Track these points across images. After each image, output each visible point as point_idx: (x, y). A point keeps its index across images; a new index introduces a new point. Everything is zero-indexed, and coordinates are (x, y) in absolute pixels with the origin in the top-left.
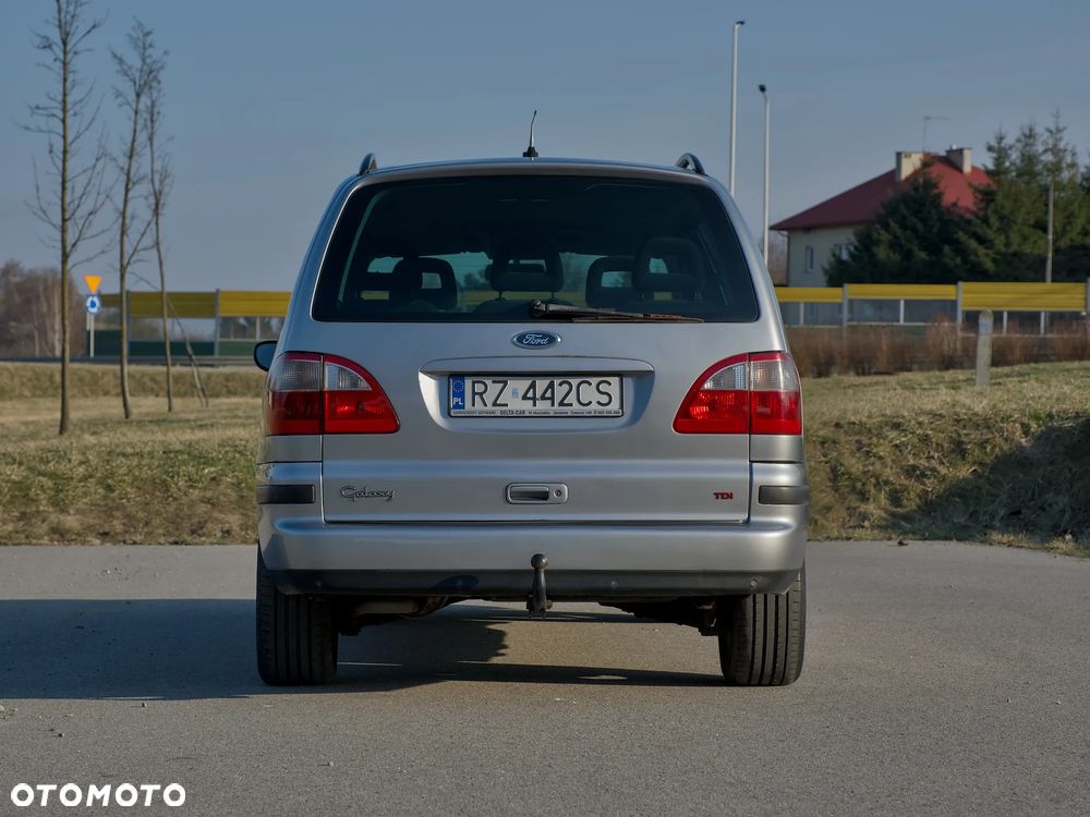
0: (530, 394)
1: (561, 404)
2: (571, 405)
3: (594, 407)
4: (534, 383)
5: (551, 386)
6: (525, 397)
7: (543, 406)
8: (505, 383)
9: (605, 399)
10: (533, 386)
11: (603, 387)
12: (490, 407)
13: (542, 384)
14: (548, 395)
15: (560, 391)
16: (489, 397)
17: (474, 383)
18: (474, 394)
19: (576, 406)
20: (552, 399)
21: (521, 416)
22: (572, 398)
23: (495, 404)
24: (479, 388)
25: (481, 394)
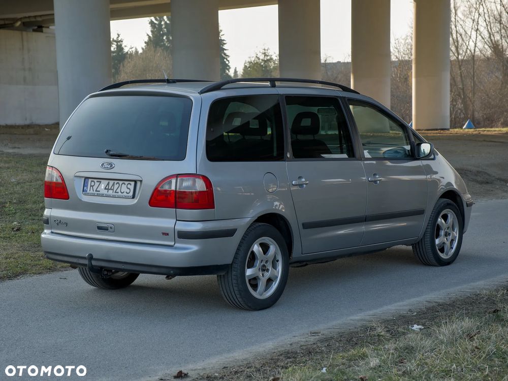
0: (107, 188)
1: (116, 192)
2: (118, 193)
3: (125, 194)
4: (109, 182)
5: (113, 184)
6: (105, 189)
7: (110, 192)
8: (100, 182)
9: (128, 191)
10: (108, 184)
11: (129, 186)
12: (95, 192)
13: (111, 182)
14: (112, 188)
15: (116, 186)
16: (95, 188)
17: (92, 181)
18: (91, 186)
19: (120, 193)
20: (113, 190)
21: (102, 195)
22: (119, 190)
23: (96, 191)
24: (93, 184)
25: (93, 186)
